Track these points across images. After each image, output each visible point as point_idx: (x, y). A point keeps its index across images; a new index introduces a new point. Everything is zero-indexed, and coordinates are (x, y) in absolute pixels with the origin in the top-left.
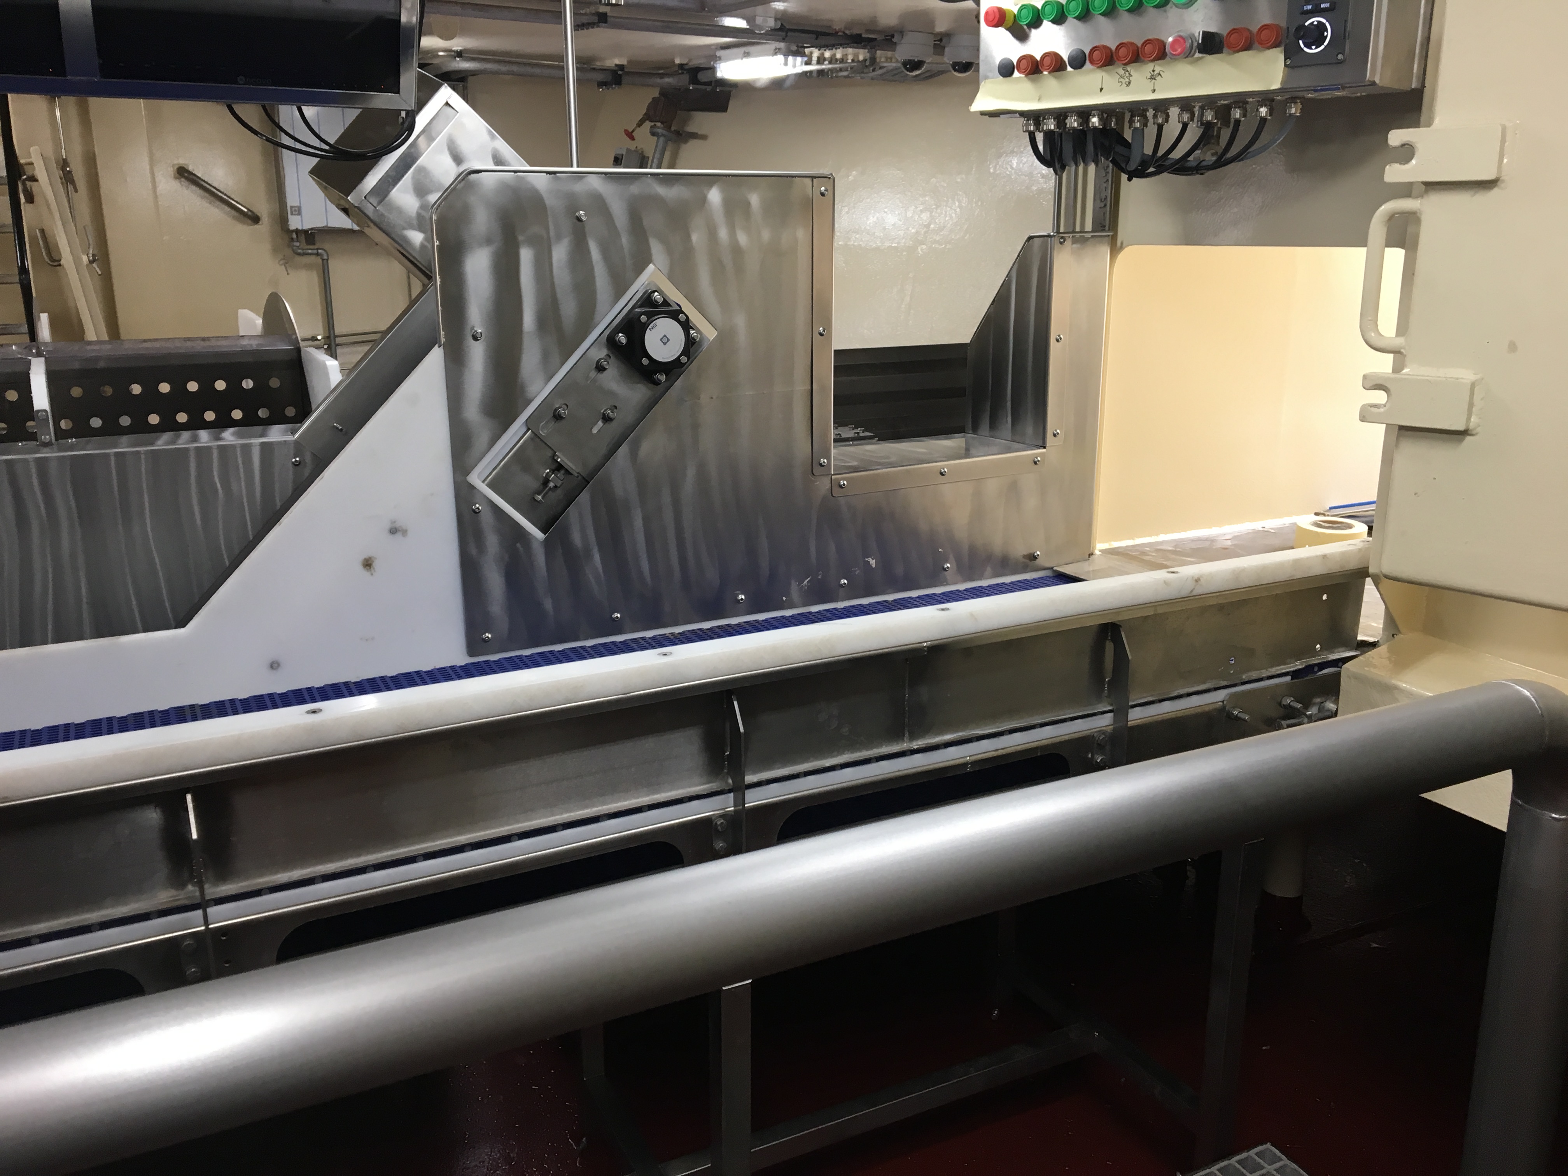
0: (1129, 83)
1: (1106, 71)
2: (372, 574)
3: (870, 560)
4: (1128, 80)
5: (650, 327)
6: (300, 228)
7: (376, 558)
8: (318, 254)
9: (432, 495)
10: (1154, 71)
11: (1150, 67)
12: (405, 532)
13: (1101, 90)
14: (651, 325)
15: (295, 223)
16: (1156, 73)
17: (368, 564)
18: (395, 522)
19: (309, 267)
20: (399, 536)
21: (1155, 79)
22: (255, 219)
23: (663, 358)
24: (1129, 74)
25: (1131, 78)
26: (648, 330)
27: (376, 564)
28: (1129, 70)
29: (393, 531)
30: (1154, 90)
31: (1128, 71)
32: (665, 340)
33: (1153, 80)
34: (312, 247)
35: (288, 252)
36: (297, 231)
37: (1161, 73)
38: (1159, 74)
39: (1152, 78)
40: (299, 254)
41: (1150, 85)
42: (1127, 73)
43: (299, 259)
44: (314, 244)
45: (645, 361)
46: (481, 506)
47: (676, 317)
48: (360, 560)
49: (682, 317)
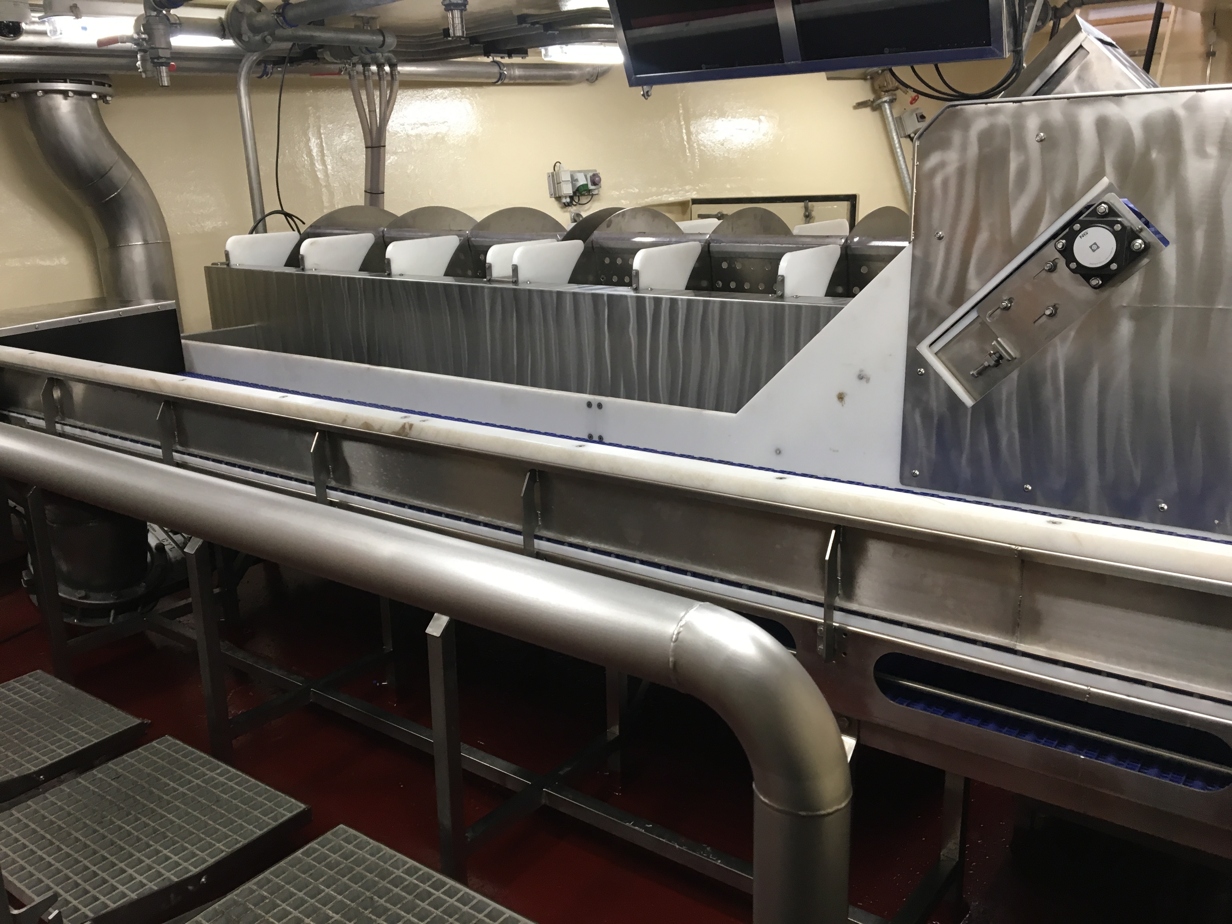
2: (843, 405)
5: (1080, 235)
7: (846, 395)
9: (890, 355)
12: (868, 379)
14: (1083, 233)
17: (841, 397)
18: (862, 371)
20: (864, 381)
23: (1090, 264)
26: (1078, 237)
27: (846, 399)
29: (861, 377)
32: (1094, 247)
45: (1073, 265)
46: (925, 370)
47: (1112, 227)
48: (837, 393)
49: (1118, 227)
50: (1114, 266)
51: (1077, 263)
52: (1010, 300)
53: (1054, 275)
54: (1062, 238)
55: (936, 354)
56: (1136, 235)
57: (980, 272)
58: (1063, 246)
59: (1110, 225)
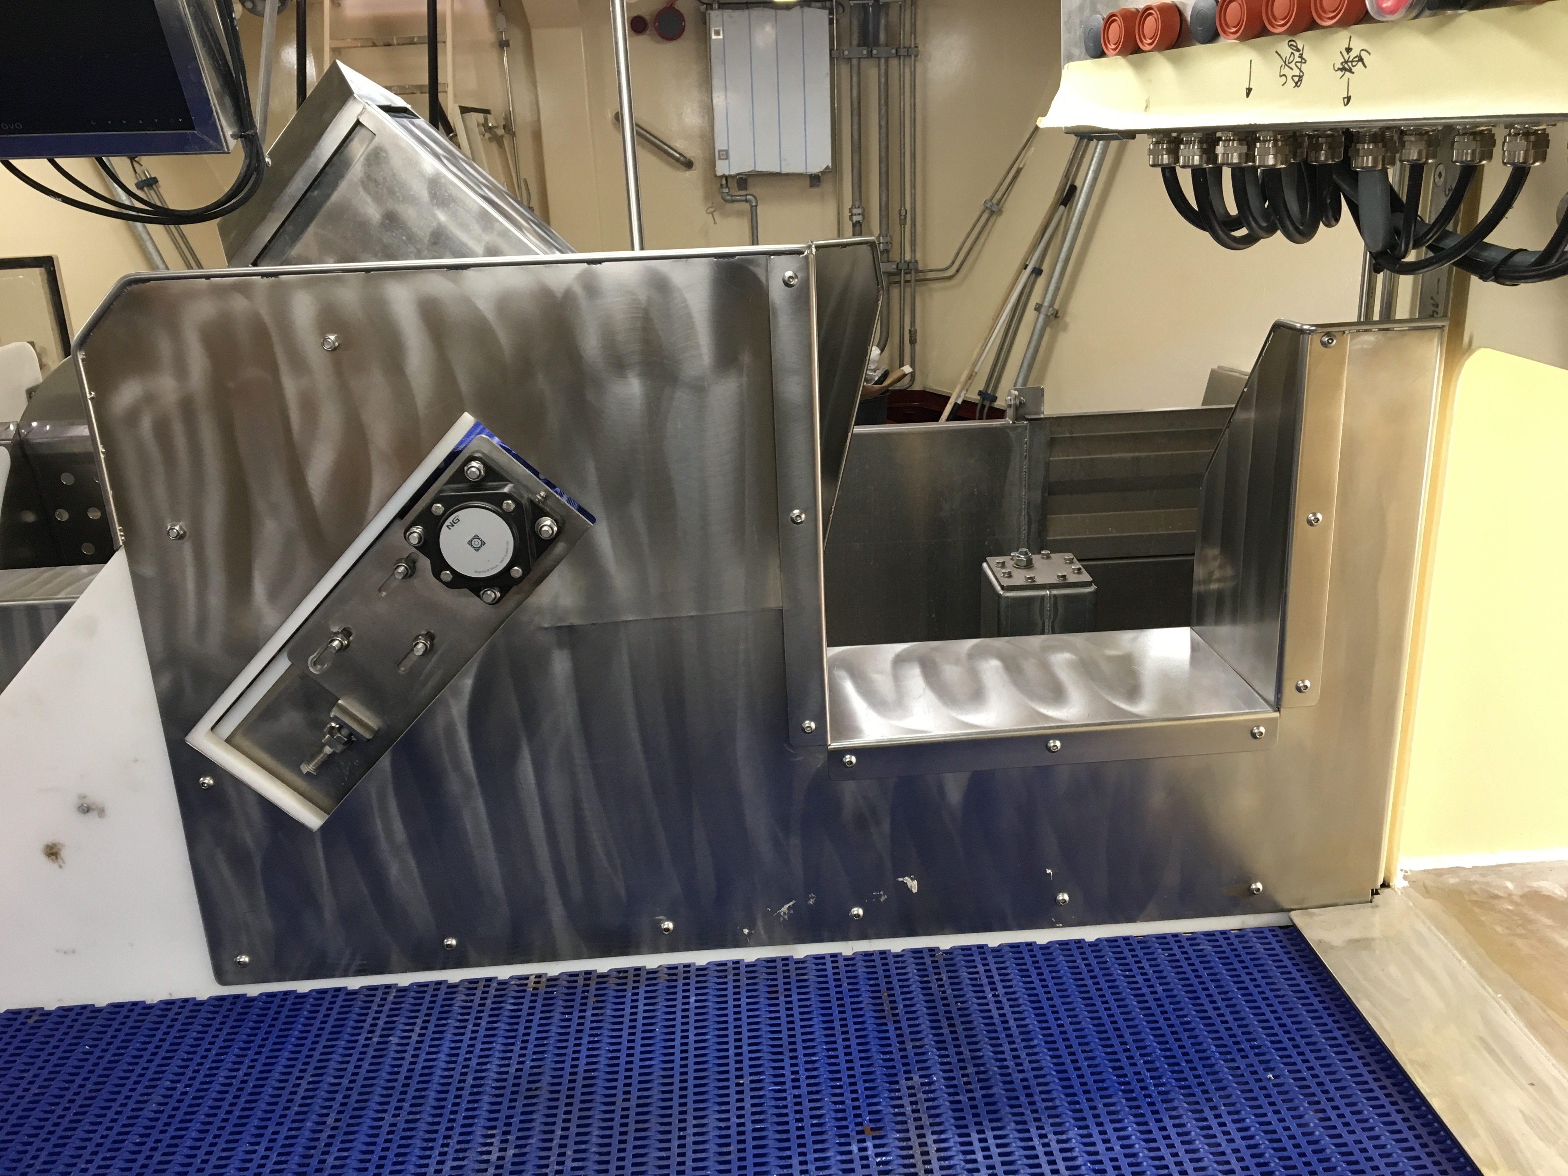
0: (1300, 78)
1: (1258, 49)
2: (60, 867)
3: (907, 880)
4: (1297, 72)
5: (447, 523)
6: (727, 173)
7: (63, 846)
8: (746, 201)
9: (136, 761)
10: (1349, 50)
11: (1341, 39)
12: (101, 812)
13: (1249, 91)
14: (452, 518)
15: (722, 168)
16: (1353, 54)
17: (52, 852)
18: (85, 797)
19: (740, 214)
20: (92, 817)
21: (1350, 71)
22: (688, 164)
23: (477, 571)
24: (1301, 56)
25: (1304, 67)
26: (444, 528)
27: (64, 853)
28: (1300, 47)
29: (85, 809)
30: (1349, 98)
31: (1298, 50)
32: (477, 543)
33: (1348, 74)
34: (744, 193)
35: (719, 198)
36: (726, 178)
37: (1364, 55)
38: (1361, 59)
39: (1345, 68)
40: (727, 201)
41: (1338, 84)
42: (1297, 54)
43: (729, 205)
44: (746, 189)
45: (446, 575)
46: (213, 777)
47: (500, 505)
48: (40, 846)
49: (509, 504)
50: (517, 571)
51: (453, 571)
52: (347, 633)
53: (415, 582)
54: (414, 524)
55: (228, 741)
56: (539, 511)
57: (274, 594)
58: (420, 538)
59: (495, 502)
